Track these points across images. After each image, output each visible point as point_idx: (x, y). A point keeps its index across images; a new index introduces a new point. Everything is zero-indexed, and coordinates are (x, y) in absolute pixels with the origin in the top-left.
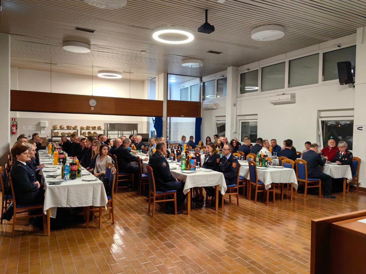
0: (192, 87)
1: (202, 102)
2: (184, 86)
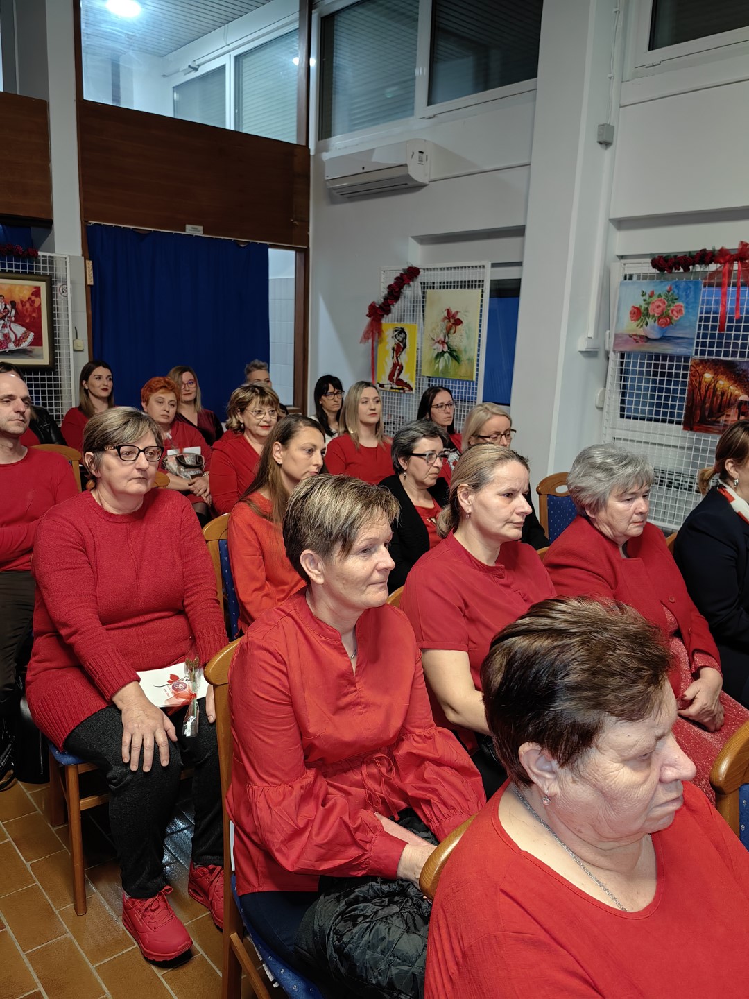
2: (199, 65)
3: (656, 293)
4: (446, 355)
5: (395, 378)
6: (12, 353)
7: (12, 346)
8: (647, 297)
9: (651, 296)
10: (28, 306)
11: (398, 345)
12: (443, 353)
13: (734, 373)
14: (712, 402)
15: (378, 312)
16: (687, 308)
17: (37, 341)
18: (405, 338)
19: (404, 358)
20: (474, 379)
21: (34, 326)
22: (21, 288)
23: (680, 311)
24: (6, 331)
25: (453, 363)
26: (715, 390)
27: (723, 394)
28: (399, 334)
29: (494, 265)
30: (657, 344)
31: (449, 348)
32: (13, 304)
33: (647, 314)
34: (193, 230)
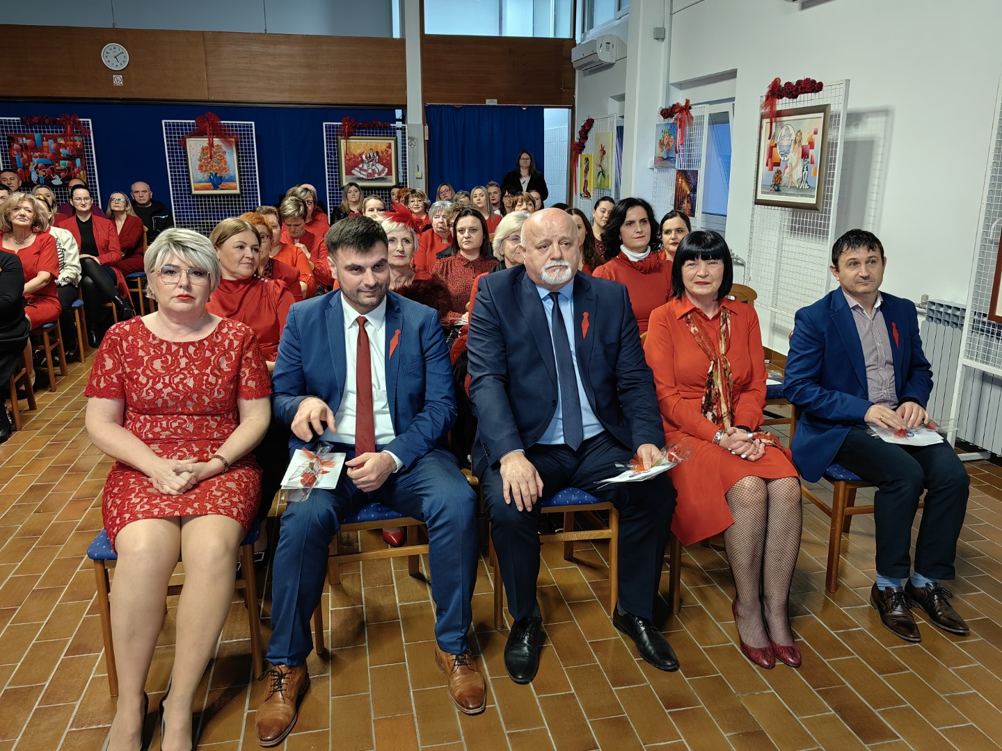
1: (583, 38)
3: (665, 131)
4: (601, 174)
5: (586, 190)
6: (377, 180)
7: (376, 176)
8: (663, 133)
10: (385, 154)
11: (586, 169)
15: (577, 148)
17: (390, 173)
18: (589, 164)
19: (588, 177)
20: (610, 188)
21: (387, 164)
22: (380, 144)
23: (672, 142)
24: (374, 167)
28: (587, 161)
29: (618, 116)
30: (666, 162)
31: (602, 169)
32: (377, 153)
33: (663, 145)
34: (492, 102)
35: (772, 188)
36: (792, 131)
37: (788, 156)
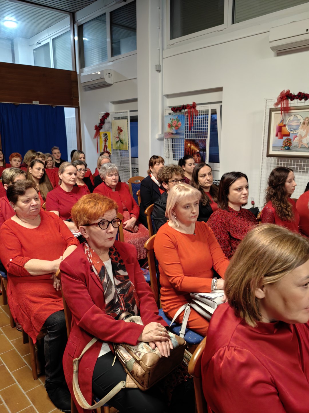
0: (57, 42)
1: (81, 72)
2: (41, 42)
3: (174, 119)
4: (119, 142)
5: (105, 150)
8: (172, 120)
9: (173, 120)
11: (105, 139)
12: (118, 141)
13: (195, 143)
14: (190, 153)
15: (98, 128)
16: (182, 123)
18: (107, 137)
19: (107, 144)
20: (128, 149)
23: (180, 124)
25: (121, 144)
26: (191, 149)
27: (193, 150)
28: (105, 135)
29: (131, 111)
30: (175, 135)
31: (120, 139)
33: (172, 126)
34: (35, 103)
35: (282, 148)
36: (299, 117)
37: (297, 131)
